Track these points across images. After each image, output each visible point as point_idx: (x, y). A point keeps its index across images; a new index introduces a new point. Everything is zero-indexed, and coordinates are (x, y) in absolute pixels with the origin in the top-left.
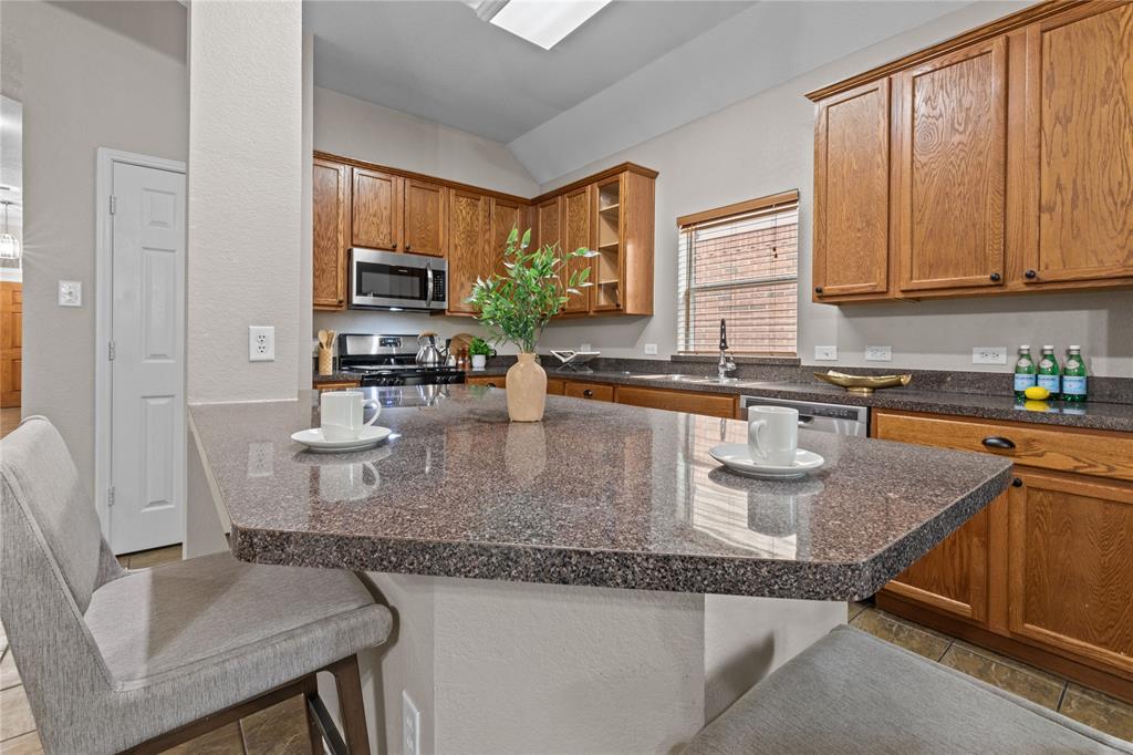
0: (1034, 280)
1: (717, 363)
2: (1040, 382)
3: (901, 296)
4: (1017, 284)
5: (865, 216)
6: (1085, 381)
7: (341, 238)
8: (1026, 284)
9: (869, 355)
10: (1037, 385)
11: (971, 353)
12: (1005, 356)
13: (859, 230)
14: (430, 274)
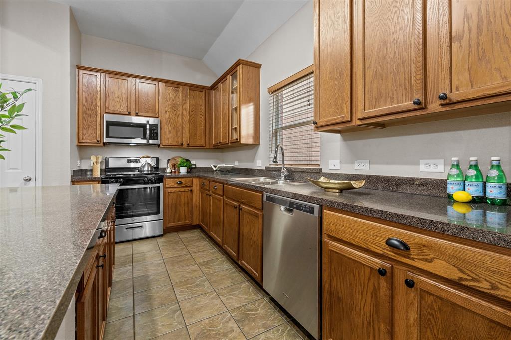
0: (447, 101)
1: (280, 171)
2: (466, 188)
3: (359, 122)
4: (435, 106)
5: (338, 69)
6: (504, 187)
7: (99, 109)
8: (442, 105)
9: (356, 166)
10: (464, 190)
11: (418, 164)
12: (443, 166)
13: (336, 79)
14: (148, 126)
